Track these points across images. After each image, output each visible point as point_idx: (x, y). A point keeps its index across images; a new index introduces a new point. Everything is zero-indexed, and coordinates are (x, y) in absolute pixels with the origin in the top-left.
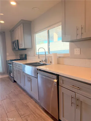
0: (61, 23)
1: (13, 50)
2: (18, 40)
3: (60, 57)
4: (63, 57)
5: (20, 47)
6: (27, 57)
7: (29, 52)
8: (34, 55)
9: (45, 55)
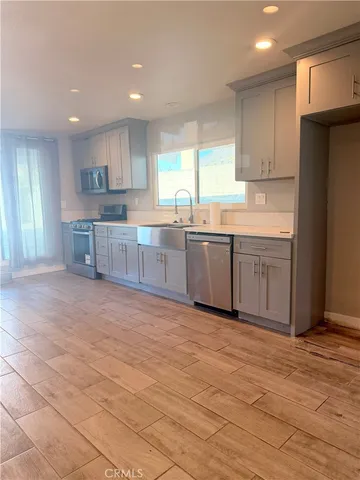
0: (234, 140)
1: (77, 193)
2: (106, 167)
3: (226, 211)
4: (234, 211)
5: (114, 187)
6: (128, 212)
7: (137, 200)
8: (154, 208)
9: (191, 205)
